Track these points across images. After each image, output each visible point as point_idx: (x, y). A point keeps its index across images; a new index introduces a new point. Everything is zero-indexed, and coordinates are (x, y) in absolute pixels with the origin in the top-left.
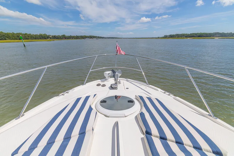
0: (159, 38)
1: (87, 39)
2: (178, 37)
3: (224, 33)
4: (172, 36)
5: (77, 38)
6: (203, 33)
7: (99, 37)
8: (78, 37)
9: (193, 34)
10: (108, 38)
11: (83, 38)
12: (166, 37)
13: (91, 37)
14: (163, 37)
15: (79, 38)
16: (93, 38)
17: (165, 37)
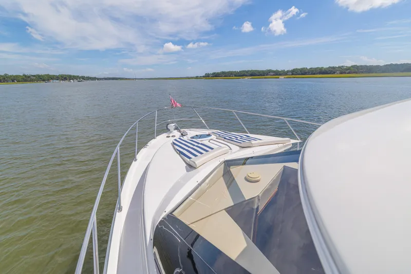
0: (197, 78)
1: (55, 81)
2: (224, 76)
3: (279, 71)
4: (216, 75)
5: (26, 79)
6: (255, 71)
7: (84, 78)
8: (29, 77)
9: (243, 71)
10: (106, 79)
11: (44, 80)
12: (209, 77)
13: (64, 78)
14: (203, 77)
15: (32, 81)
16: (70, 79)
17: (207, 76)
